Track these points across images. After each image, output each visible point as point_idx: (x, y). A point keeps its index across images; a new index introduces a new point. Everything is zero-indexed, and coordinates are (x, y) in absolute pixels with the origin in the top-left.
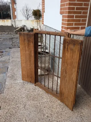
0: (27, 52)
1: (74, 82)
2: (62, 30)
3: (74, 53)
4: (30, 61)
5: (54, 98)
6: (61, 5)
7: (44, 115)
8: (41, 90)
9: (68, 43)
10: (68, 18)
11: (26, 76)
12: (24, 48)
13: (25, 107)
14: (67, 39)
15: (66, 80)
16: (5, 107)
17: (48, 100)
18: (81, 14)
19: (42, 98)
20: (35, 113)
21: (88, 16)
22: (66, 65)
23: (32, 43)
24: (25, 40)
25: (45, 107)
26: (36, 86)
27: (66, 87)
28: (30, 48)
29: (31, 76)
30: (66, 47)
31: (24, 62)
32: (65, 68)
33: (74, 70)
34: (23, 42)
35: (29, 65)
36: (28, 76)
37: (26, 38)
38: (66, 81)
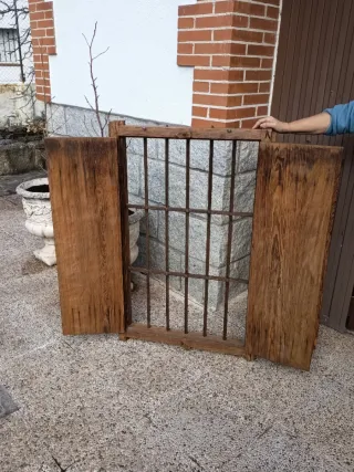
0: (88, 216)
1: (312, 279)
2: (193, 120)
3: (311, 188)
4: (102, 247)
5: (217, 357)
6: (179, 33)
7: (234, 419)
8: (154, 347)
9: (282, 160)
10: (229, 79)
11: (83, 314)
12: (72, 203)
13: (150, 422)
14: (277, 149)
15: (279, 279)
16: (74, 455)
17: (208, 370)
18: (258, 66)
19: (183, 370)
20: (200, 424)
21: (274, 74)
22: (276, 232)
23: (108, 177)
24: (75, 167)
25: (215, 395)
26: (128, 338)
27: (279, 303)
28: (99, 195)
29: (105, 308)
30: (275, 173)
31: (74, 256)
32: (272, 241)
33: (313, 240)
34: (64, 177)
35: (96, 266)
36: (92, 312)
37: (79, 159)
38: (279, 282)
